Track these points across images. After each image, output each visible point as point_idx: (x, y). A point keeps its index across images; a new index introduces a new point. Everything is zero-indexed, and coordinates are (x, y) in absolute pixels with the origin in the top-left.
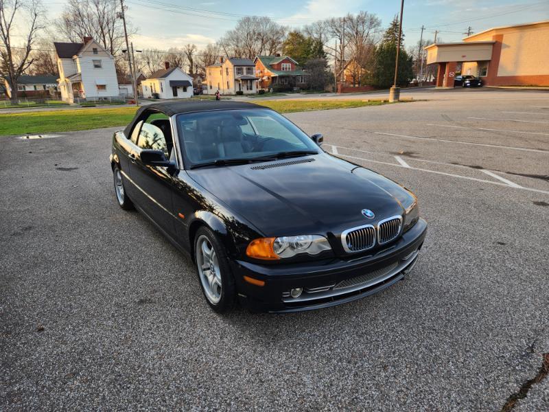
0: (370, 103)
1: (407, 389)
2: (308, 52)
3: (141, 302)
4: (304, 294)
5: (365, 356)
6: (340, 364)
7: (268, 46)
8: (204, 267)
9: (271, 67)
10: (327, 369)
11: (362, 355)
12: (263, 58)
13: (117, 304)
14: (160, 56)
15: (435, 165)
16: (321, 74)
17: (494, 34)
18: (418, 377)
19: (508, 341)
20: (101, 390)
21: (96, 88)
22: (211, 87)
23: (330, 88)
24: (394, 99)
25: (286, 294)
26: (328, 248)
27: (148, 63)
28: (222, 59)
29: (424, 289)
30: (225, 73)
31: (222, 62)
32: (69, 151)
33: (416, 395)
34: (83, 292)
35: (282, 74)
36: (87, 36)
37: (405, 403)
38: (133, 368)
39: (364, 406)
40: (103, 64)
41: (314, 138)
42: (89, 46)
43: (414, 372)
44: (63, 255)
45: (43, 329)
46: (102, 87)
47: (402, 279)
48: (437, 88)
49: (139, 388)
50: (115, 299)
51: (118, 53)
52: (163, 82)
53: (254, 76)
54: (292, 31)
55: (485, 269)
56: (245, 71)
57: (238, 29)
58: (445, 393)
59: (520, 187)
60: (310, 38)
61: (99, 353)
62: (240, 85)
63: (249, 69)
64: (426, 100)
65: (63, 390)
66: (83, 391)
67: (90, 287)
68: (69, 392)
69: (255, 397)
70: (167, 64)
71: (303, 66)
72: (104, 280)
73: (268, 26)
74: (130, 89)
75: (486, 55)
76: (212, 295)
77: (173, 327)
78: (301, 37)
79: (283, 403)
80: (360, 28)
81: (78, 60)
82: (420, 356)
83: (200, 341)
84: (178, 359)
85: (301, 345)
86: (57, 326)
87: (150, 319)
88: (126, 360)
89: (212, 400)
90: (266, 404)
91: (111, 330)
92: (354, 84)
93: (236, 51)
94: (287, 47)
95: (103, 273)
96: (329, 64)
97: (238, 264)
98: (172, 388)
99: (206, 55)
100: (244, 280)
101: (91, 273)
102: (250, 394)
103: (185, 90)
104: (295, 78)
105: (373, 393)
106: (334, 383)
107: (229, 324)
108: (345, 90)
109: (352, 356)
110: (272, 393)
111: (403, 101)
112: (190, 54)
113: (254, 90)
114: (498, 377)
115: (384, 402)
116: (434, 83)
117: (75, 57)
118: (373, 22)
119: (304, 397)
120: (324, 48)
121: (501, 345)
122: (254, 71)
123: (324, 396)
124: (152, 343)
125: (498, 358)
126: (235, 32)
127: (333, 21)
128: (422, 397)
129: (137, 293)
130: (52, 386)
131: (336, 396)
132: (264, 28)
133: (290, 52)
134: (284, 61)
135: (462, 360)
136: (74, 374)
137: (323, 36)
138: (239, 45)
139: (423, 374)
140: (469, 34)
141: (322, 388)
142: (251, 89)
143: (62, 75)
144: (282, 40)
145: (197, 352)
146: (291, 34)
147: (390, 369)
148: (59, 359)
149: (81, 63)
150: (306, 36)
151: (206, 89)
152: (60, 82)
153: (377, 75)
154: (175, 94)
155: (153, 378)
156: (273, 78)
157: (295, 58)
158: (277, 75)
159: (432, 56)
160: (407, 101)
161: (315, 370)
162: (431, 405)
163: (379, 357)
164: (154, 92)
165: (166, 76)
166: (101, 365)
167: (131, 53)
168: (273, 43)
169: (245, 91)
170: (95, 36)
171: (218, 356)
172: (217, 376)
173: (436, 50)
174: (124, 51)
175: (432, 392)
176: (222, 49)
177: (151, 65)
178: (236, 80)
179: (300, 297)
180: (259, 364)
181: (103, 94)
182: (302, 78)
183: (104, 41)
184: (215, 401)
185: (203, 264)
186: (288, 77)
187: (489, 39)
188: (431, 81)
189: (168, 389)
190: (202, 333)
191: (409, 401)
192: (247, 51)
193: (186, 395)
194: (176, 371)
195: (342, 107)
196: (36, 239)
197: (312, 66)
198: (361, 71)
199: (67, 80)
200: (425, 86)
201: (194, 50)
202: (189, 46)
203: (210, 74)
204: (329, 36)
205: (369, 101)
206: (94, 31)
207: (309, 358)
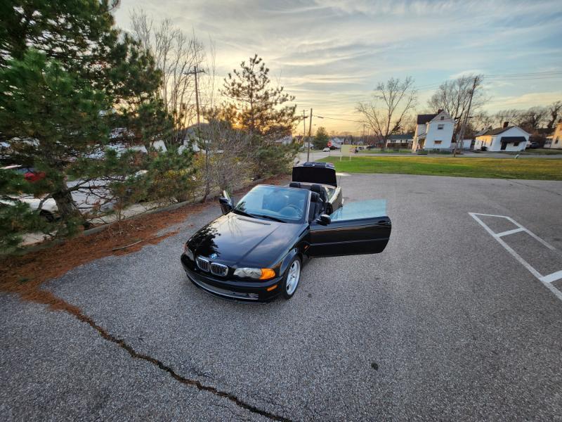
21: (434, 143)
22: (557, 142)
36: (442, 109)
40: (445, 127)
42: (439, 116)
46: (438, 142)
52: (495, 138)
70: (506, 124)
81: (428, 125)
103: (516, 145)
143: (416, 134)
149: (430, 127)
151: (550, 143)
152: (414, 138)
154: (503, 148)
164: (483, 146)
181: (437, 147)
199: (418, 137)
202: (558, 103)
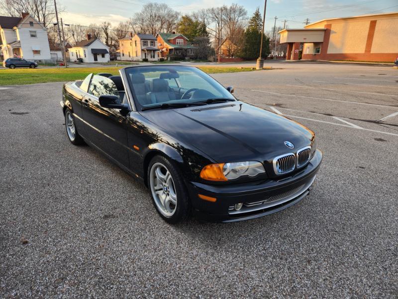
0: (243, 70)
1: (330, 277)
2: (195, 32)
3: (106, 217)
4: (244, 207)
5: (292, 253)
6: (274, 260)
7: (165, 26)
8: (156, 188)
9: (169, 41)
10: (266, 265)
11: (289, 253)
12: (163, 35)
13: (86, 220)
14: (82, 30)
15: (300, 113)
16: (205, 48)
17: (326, 23)
18: (335, 268)
19: (389, 237)
20: (89, 291)
21: (32, 53)
22: (123, 55)
23: (211, 58)
24: (260, 67)
25: (231, 208)
26: (263, 171)
27: (73, 35)
28: (131, 34)
29: (319, 201)
30: (134, 45)
31: (132, 36)
32: (19, 99)
33: (338, 282)
34: (55, 210)
35: (176, 47)
36: (24, 12)
37: (332, 289)
38: (111, 272)
39: (302, 293)
40: (38, 35)
41: (229, 89)
42: (27, 20)
43: (332, 265)
44: (31, 181)
45: (26, 242)
46: (37, 52)
47: (308, 194)
48: (287, 61)
49: (121, 288)
50: (84, 215)
51: (49, 25)
52: (86, 50)
53: (156, 48)
54: (184, 16)
55: (357, 185)
56: (149, 44)
57: (143, 12)
58: (358, 279)
59: (362, 128)
60: (197, 22)
61: (80, 261)
62: (145, 54)
63: (152, 42)
64: (282, 69)
65: (56, 293)
66: (74, 293)
67: (60, 206)
68: (62, 295)
69: (217, 290)
70: (89, 36)
71: (192, 42)
72: (70, 200)
73: (166, 11)
74: (59, 55)
75: (320, 38)
76: (164, 210)
77: (137, 237)
78: (190, 20)
79: (240, 294)
80: (232, 16)
81: (17, 31)
82: (332, 252)
83: (161, 247)
84: (147, 262)
85: (241, 247)
86: (38, 239)
87: (117, 230)
88: (104, 265)
89: (183, 294)
90: (227, 295)
91: (86, 241)
92: (229, 56)
93: (142, 28)
94: (180, 27)
95: (68, 195)
96: (211, 41)
97: (193, 185)
98: (148, 286)
99: (118, 30)
100: (198, 197)
101: (58, 195)
102: (213, 288)
103: (103, 56)
104: (186, 50)
105: (306, 282)
106: (275, 276)
107: (181, 233)
108: (222, 60)
109: (282, 254)
110: (229, 286)
111: (265, 69)
112: (106, 29)
113: (156, 58)
114: (391, 264)
115: (316, 288)
116: (284, 57)
117: (15, 28)
118: (242, 12)
119: (255, 288)
120: (207, 29)
121: (386, 241)
122: (156, 44)
123: (271, 287)
124: (123, 250)
125: (387, 250)
126: (141, 14)
127: (213, 10)
128: (343, 283)
129: (101, 210)
130: (45, 291)
131: (279, 286)
132: (163, 12)
133: (183, 31)
134: (178, 38)
135: (362, 253)
136: (63, 279)
137: (206, 20)
138: (145, 24)
139: (338, 266)
140: (307, 23)
141: (266, 280)
142: (154, 57)
143: (4, 42)
144: (176, 22)
145: (161, 255)
146: (183, 18)
147: (314, 263)
148: (47, 267)
149: (19, 33)
150: (194, 20)
151: (120, 56)
152: (3, 47)
153: (245, 50)
154: (96, 59)
155: (130, 279)
156: (170, 50)
157: (186, 35)
158: (173, 48)
159: (284, 38)
160: (269, 69)
161: (257, 266)
162: (351, 289)
163: (303, 254)
164: (79, 57)
165: (88, 45)
166: (84, 270)
167: (61, 27)
168: (170, 24)
169: (149, 58)
170: (31, 12)
171: (179, 258)
172: (182, 274)
173: (286, 34)
174: (55, 24)
175: (348, 279)
176: (131, 26)
177: (75, 36)
178: (142, 50)
179: (242, 209)
180: (213, 263)
181: (37, 57)
182: (191, 50)
183: (38, 17)
184: (186, 295)
185: (156, 186)
186: (181, 49)
187: (322, 27)
188: (282, 55)
189: (145, 287)
190: (161, 241)
191: (334, 287)
192: (150, 29)
193: (161, 292)
194: (148, 272)
195: (224, 72)
196: (5, 169)
197: (198, 42)
198: (234, 47)
199: (9, 46)
200: (278, 59)
201: (109, 27)
202: (105, 23)
203: (122, 45)
204: (210, 20)
205: (242, 68)
206: (30, 9)
207: (250, 257)
